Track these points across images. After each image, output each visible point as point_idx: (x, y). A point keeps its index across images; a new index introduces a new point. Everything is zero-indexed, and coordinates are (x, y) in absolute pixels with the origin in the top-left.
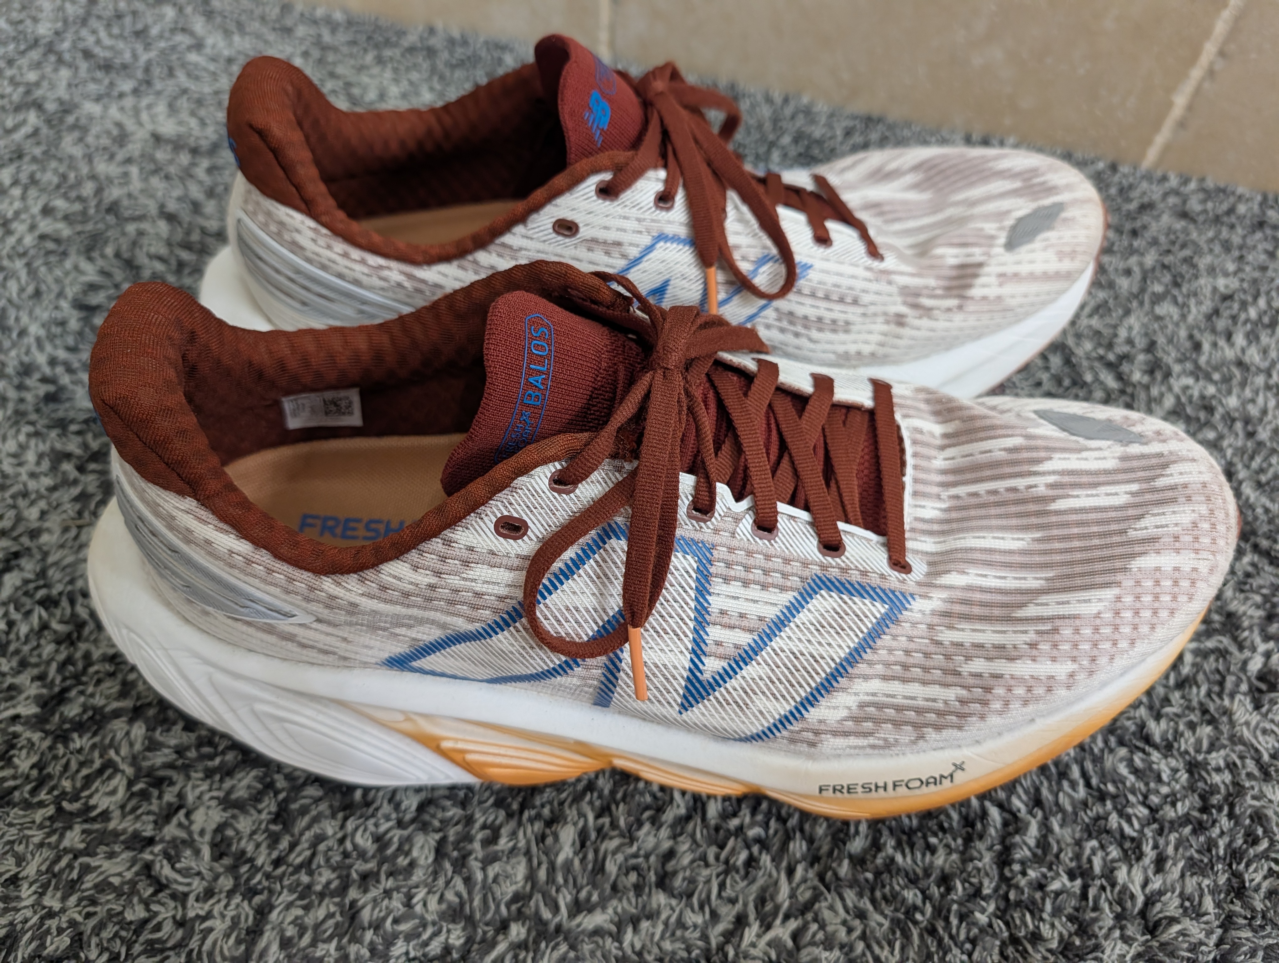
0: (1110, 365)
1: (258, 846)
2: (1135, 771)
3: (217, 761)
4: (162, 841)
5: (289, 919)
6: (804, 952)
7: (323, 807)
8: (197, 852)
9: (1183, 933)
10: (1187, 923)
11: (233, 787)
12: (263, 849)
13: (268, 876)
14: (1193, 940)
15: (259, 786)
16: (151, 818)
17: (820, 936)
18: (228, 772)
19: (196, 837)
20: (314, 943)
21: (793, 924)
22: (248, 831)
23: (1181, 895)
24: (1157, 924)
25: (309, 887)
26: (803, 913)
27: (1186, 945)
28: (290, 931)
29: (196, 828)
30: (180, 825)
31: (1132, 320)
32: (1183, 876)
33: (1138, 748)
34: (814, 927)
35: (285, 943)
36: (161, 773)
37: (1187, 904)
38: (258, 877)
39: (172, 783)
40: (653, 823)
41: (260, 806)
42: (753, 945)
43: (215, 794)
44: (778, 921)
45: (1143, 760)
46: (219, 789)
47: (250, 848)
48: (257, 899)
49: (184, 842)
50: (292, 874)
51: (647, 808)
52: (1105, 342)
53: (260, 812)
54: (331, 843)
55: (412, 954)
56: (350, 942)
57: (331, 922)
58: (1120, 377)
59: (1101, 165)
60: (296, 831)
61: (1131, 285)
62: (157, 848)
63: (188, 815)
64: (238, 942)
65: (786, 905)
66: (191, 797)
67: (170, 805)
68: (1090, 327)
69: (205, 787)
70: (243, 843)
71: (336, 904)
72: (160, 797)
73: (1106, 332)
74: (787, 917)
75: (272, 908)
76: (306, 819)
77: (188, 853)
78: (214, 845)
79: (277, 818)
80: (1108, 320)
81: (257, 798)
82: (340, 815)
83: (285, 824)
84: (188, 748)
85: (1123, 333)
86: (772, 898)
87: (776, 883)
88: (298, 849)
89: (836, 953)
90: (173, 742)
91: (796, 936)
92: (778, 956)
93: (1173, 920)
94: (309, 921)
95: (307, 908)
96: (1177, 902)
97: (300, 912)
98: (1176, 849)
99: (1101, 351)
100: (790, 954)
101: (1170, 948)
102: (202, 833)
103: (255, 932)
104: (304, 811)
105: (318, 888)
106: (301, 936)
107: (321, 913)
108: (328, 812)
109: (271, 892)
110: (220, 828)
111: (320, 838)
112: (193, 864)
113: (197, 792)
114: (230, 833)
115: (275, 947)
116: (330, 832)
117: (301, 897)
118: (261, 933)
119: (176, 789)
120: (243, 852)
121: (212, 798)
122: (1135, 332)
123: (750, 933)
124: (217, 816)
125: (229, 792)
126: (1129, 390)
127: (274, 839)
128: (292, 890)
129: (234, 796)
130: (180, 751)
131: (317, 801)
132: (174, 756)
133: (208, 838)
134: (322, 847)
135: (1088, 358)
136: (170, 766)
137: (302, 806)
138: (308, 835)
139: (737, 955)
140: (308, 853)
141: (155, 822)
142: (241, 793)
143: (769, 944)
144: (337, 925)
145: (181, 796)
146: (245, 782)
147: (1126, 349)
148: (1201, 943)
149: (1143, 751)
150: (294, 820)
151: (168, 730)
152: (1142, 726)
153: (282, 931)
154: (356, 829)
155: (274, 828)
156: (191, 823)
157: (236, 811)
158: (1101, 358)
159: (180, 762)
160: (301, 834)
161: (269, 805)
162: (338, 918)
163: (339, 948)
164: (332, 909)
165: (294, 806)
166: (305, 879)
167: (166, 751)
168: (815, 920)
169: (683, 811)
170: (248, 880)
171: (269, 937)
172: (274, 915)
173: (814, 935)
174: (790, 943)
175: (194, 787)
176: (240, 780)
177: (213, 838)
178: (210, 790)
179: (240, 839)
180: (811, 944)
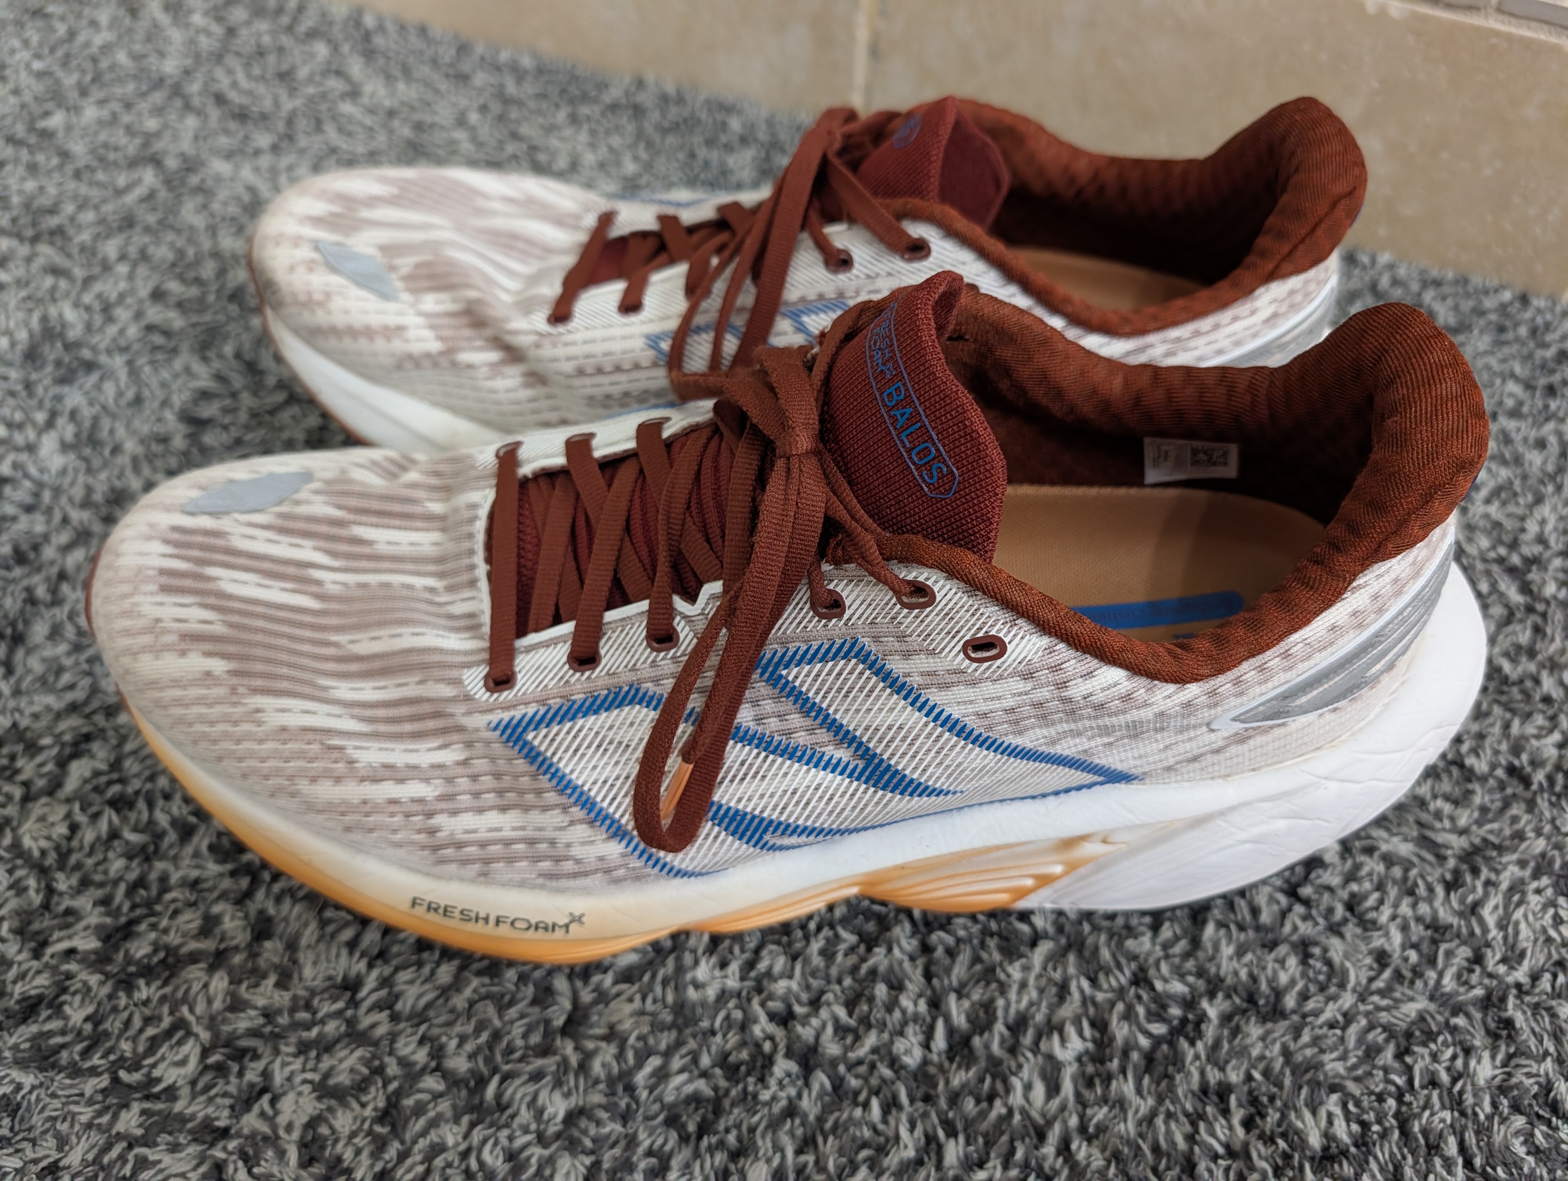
0: (1512, 571)
1: (358, 1152)
2: (1536, 1151)
3: (315, 1032)
4: (238, 1135)
7: (444, 1106)
8: (281, 1154)
11: (332, 1069)
12: (365, 1158)
15: (366, 1071)
16: (228, 1101)
18: (326, 1047)
19: (281, 1133)
22: (347, 1131)
29: (282, 1120)
30: (262, 1114)
31: (1545, 510)
33: (1539, 1117)
36: (245, 1043)
39: (256, 1057)
40: (871, 1169)
41: (364, 1099)
43: (309, 1076)
45: (1546, 1136)
46: (314, 1070)
47: (348, 1155)
49: (265, 1139)
51: (865, 1145)
52: (1507, 538)
53: (363, 1105)
54: (451, 1156)
58: (1525, 588)
59: (1507, 296)
60: (408, 1136)
61: (1545, 462)
62: (232, 1145)
63: (273, 1102)
66: (278, 1078)
67: (252, 1085)
68: (1487, 516)
69: (297, 1064)
70: (340, 1146)
72: (241, 1074)
76: (422, 1122)
77: (270, 1154)
78: (303, 1145)
79: (383, 1116)
80: (1511, 508)
81: (361, 1087)
82: (465, 1120)
83: (393, 1126)
84: (279, 1012)
85: (1532, 527)
88: (409, 1162)
90: (261, 1002)
99: (1502, 551)
102: (289, 1128)
104: (419, 1110)
108: (449, 1114)
110: (312, 1124)
111: (438, 1149)
112: (275, 1170)
113: (288, 1070)
114: (324, 1130)
116: (450, 1141)
119: (260, 1065)
120: (339, 1159)
121: (305, 1082)
122: (1549, 527)
124: (310, 1106)
125: (327, 1075)
126: (1540, 607)
127: (380, 1144)
129: (332, 1082)
130: (268, 1015)
131: (437, 1096)
132: (261, 1021)
133: (296, 1135)
134: (439, 1162)
135: (1485, 560)
136: (254, 1033)
137: (418, 1102)
138: (422, 1143)
140: (420, 1169)
141: (232, 1107)
142: (342, 1078)
145: (266, 1074)
146: (347, 1064)
147: (1537, 549)
149: (1549, 1124)
150: (406, 1122)
151: (257, 985)
152: (1547, 1088)
154: (484, 1141)
155: (378, 1129)
156: (277, 1113)
157: (333, 1102)
158: (1501, 561)
159: (268, 1029)
160: (415, 1142)
161: (376, 1098)
165: (408, 1102)
167: (252, 1013)
169: (910, 1153)
175: (284, 1065)
176: (341, 1061)
177: (302, 1137)
178: (304, 1071)
179: (336, 1141)
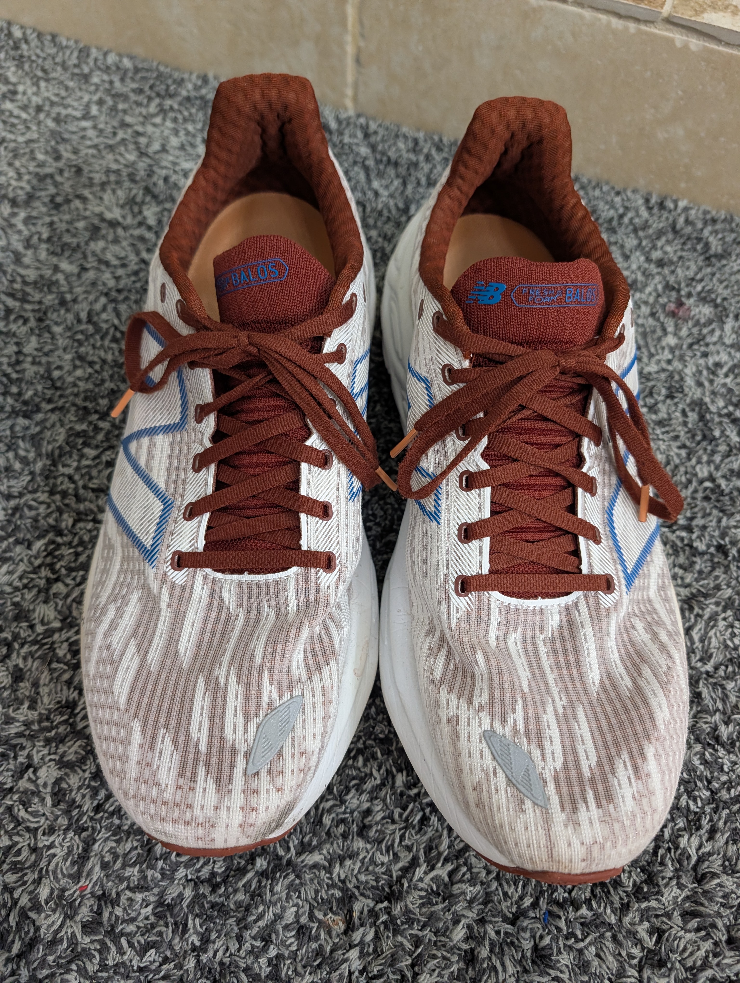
1: (84, 796)
3: (53, 732)
4: (18, 791)
5: (106, 849)
6: (456, 886)
8: (43, 800)
9: (720, 885)
10: (724, 878)
11: (65, 752)
12: (87, 799)
13: (91, 819)
14: (726, 890)
15: (83, 753)
16: (10, 773)
17: (468, 876)
18: (61, 740)
19: (41, 789)
20: (124, 867)
21: (449, 867)
22: (76, 786)
23: (724, 855)
24: (704, 876)
25: (119, 827)
26: (457, 858)
27: (721, 894)
28: (108, 858)
29: (40, 782)
30: (30, 779)
32: (727, 843)
34: (464, 869)
35: (105, 866)
36: (14, 742)
37: (727, 863)
38: (85, 818)
39: (23, 748)
40: (357, 790)
41: (84, 768)
42: (421, 880)
43: (53, 757)
44: (439, 865)
46: (55, 753)
47: (78, 798)
48: (84, 834)
49: (33, 793)
50: (107, 818)
51: (354, 778)
53: (84, 771)
55: (189, 877)
56: (148, 867)
57: (135, 852)
62: (16, 797)
63: (35, 772)
64: (73, 863)
65: (446, 853)
66: (36, 759)
67: (22, 764)
69: (46, 751)
70: (73, 794)
71: (138, 841)
72: (15, 758)
74: (446, 860)
75: (95, 841)
77: (36, 800)
78: (54, 794)
79: (96, 776)
81: (82, 761)
84: (32, 722)
86: (437, 847)
87: (440, 836)
89: (478, 888)
90: (22, 718)
91: (451, 874)
92: (438, 887)
93: (714, 875)
94: (120, 851)
95: (118, 842)
96: (720, 862)
97: (114, 844)
98: (725, 823)
100: (446, 885)
101: (709, 895)
102: (45, 785)
103: (84, 857)
105: (126, 828)
106: (115, 862)
107: (128, 846)
109: (94, 829)
110: (58, 781)
112: (40, 808)
113: (41, 754)
114: (64, 785)
115: (97, 869)
117: (114, 834)
118: (88, 858)
119: (25, 752)
120: (74, 801)
121: (51, 760)
123: (419, 872)
124: (55, 773)
125: (62, 756)
128: (108, 829)
129: (65, 759)
130: (27, 724)
132: (23, 728)
133: (49, 789)
136: (20, 735)
139: (409, 886)
141: (13, 776)
142: (71, 757)
143: (432, 879)
144: (139, 854)
145: (29, 757)
146: (72, 750)
148: (733, 892)
151: (18, 709)
153: (102, 857)
155: (93, 784)
156: (37, 778)
157: (67, 770)
159: (27, 733)
162: (139, 850)
163: (141, 871)
164: (135, 844)
166: (117, 822)
167: (18, 724)
168: (465, 864)
169: (378, 782)
170: (78, 820)
171: (93, 863)
172: (96, 846)
173: (464, 874)
174: (447, 879)
175: (38, 752)
176: (69, 748)
177: (53, 788)
178: (49, 754)
179: (71, 791)
180: (461, 881)
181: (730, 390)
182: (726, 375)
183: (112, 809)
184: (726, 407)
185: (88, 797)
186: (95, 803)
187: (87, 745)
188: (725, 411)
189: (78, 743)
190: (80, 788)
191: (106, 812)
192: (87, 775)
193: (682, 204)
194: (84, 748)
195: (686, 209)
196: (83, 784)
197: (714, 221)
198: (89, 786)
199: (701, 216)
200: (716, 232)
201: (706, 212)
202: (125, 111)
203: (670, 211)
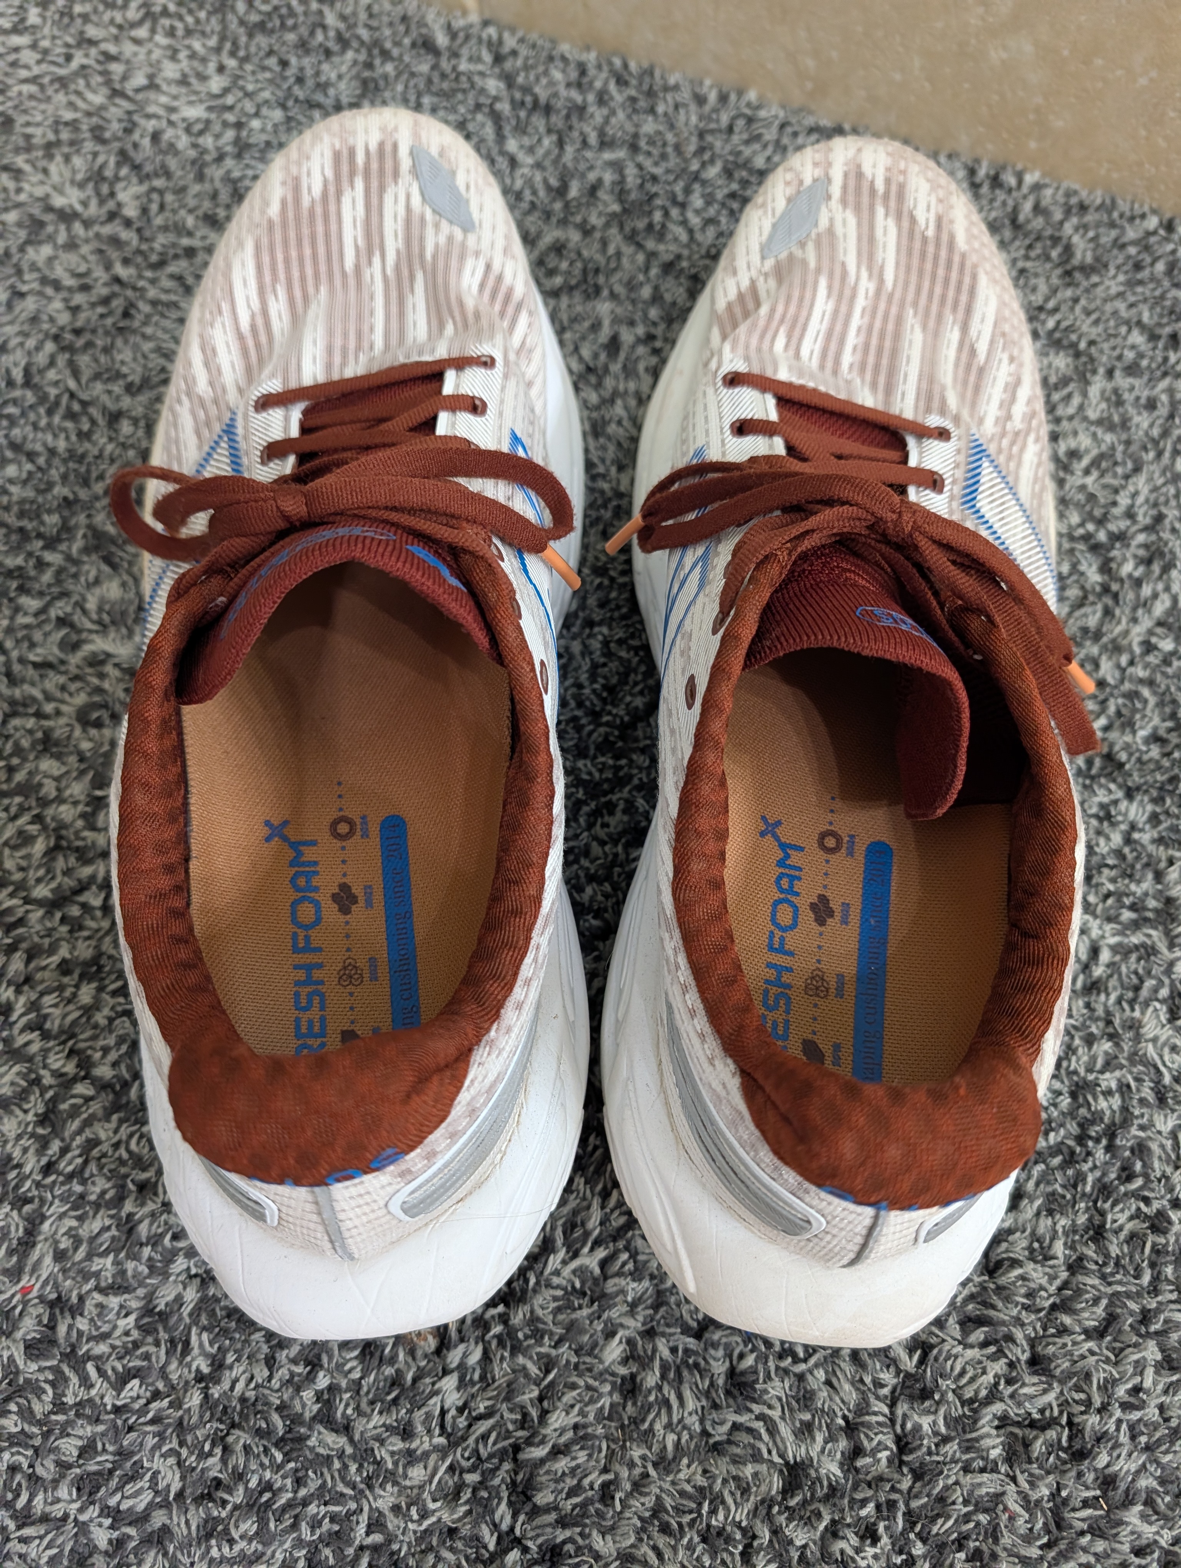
1: (25, 1150)
5: (63, 1230)
6: (611, 1282)
7: (95, 1107)
9: (1023, 1278)
10: (1031, 1266)
12: (31, 1155)
13: (38, 1185)
14: (1032, 1285)
15: (24, 1083)
17: (630, 1266)
20: (89, 1257)
21: (601, 1253)
22: (12, 1135)
23: (1033, 1233)
24: (999, 1264)
25: (82, 1196)
26: (615, 1239)
27: (1023, 1291)
28: (65, 1243)
32: (1038, 1214)
34: (625, 1256)
35: (60, 1256)
37: (1036, 1245)
38: (28, 1184)
41: (26, 1106)
42: (557, 1273)
44: (586, 1250)
47: (17, 1154)
48: (27, 1208)
50: (63, 1184)
53: (26, 1112)
54: (105, 1147)
55: (193, 1271)
56: (128, 1257)
57: (107, 1235)
58: (1105, 568)
60: (67, 1134)
64: (10, 1253)
65: (596, 1232)
68: (1083, 488)
70: (9, 1146)
71: (112, 1217)
73: (1103, 497)
74: (597, 1243)
75: (43, 1218)
76: (75, 1125)
79: (43, 1120)
80: (1108, 480)
81: (22, 1096)
82: (115, 1117)
83: (53, 1126)
85: (1124, 500)
86: (583, 1224)
87: (588, 1207)
88: (69, 1156)
89: (646, 1283)
91: (604, 1264)
92: (583, 1283)
93: (1015, 1263)
94: (84, 1232)
95: (81, 1219)
96: (1025, 1243)
97: (74, 1223)
98: (1037, 1184)
99: (1090, 527)
100: (596, 1281)
101: (1005, 1293)
103: (27, 1243)
104: (74, 1112)
105: (93, 1198)
106: (76, 1249)
107: (96, 1225)
108: (100, 1113)
109: (42, 1201)
111: (93, 1143)
115: (48, 1260)
116: (103, 1136)
117: (74, 1208)
118: (34, 1245)
120: (10, 1158)
122: (1140, 499)
123: (554, 1261)
127: (44, 1144)
128: (63, 1199)
131: (88, 1099)
134: (95, 1153)
137: (73, 1106)
138: (79, 1140)
139: (538, 1283)
140: (79, 1161)
143: (574, 1272)
144: (113, 1238)
146: (7, 1079)
148: (1042, 1288)
150: (64, 1122)
153: (56, 1242)
154: (131, 1136)
155: (40, 1131)
160: (73, 1139)
161: (36, 1104)
162: (114, 1232)
163: (116, 1263)
164: (107, 1222)
166: (78, 1188)
168: (627, 1248)
170: (17, 1187)
171: (41, 1250)
172: (46, 1226)
173: (624, 1264)
174: (597, 1271)
180: (619, 1274)
181: (1092, 497)
182: (1087, 472)
183: (70, 1168)
184: (1082, 524)
185: (32, 1151)
186: (44, 1161)
187: (30, 1070)
188: (1081, 531)
189: (16, 1068)
190: (19, 1137)
191: (60, 1174)
192: (30, 1117)
193: (1030, 179)
194: (24, 1076)
195: (1037, 187)
196: (24, 1132)
197: (1083, 208)
198: (33, 1135)
199: (1061, 199)
200: (1085, 227)
201: (1068, 194)
202: (85, 17)
203: (1010, 191)
